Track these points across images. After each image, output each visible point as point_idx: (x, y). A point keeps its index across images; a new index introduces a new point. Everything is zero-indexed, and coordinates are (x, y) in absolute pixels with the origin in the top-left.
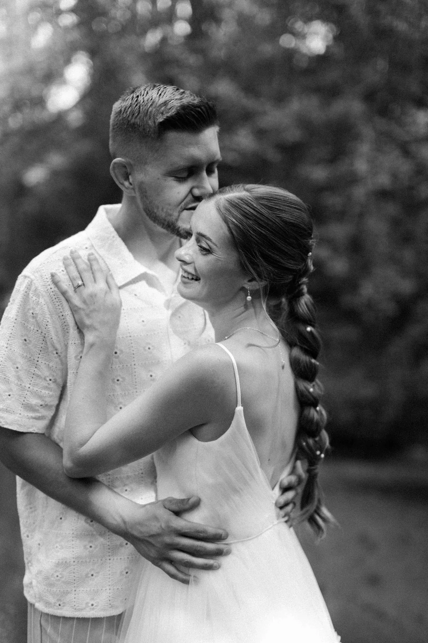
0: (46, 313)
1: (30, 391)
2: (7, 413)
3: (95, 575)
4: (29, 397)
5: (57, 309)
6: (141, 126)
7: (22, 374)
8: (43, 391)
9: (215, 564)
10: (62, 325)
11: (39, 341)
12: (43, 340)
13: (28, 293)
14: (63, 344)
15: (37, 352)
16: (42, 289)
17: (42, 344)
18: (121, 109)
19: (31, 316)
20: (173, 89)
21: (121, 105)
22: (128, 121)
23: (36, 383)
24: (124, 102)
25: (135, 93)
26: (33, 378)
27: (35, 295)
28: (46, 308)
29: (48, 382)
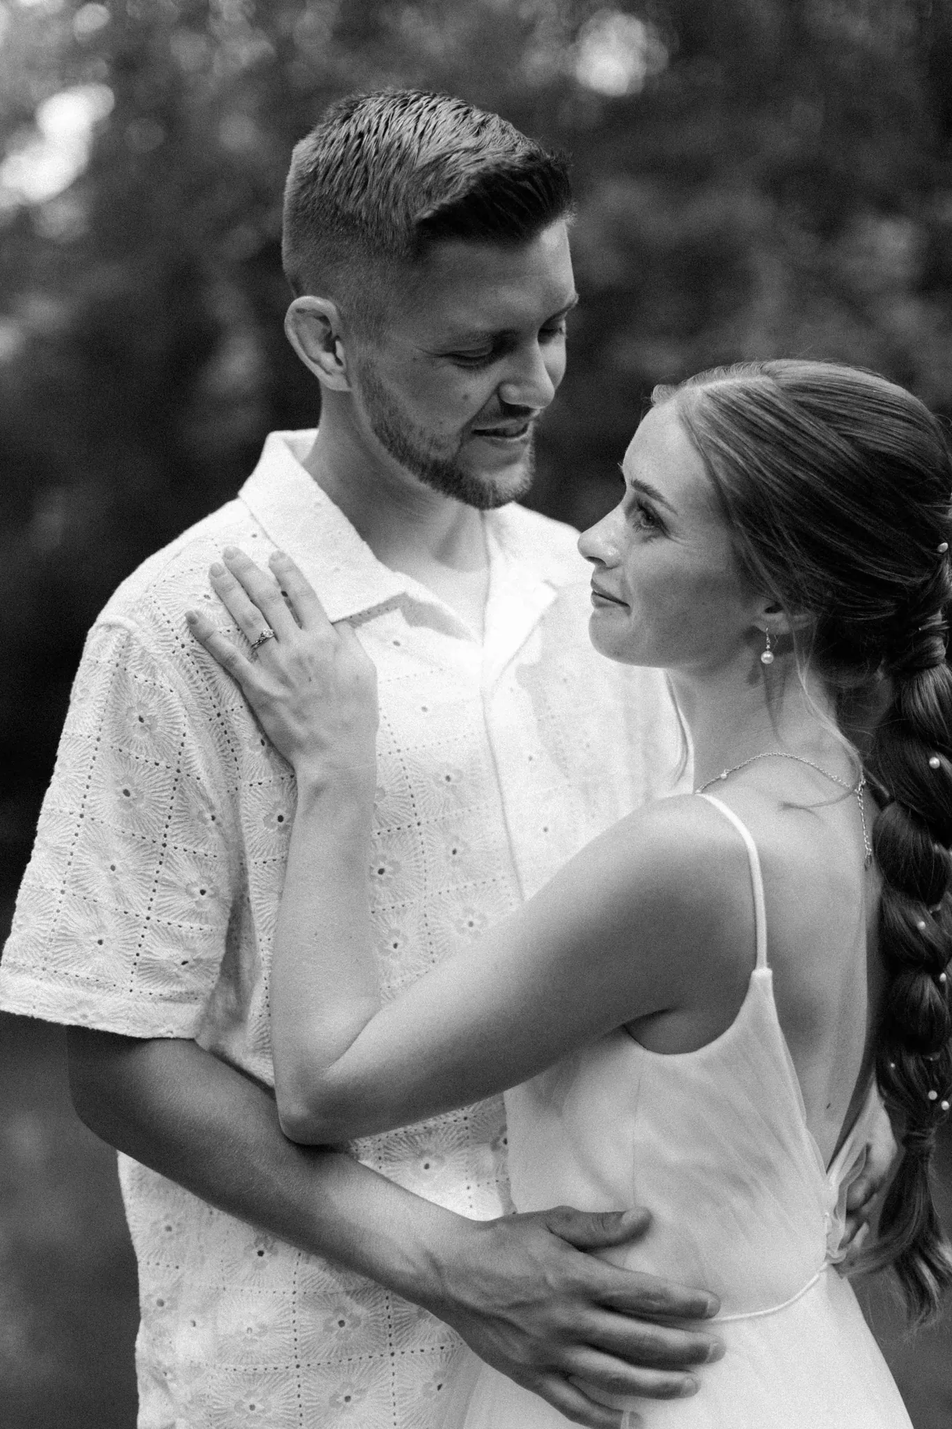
0: (178, 711)
1: (152, 928)
2: (99, 990)
4: (150, 944)
5: (202, 698)
7: (125, 881)
8: (186, 924)
9: (688, 1383)
10: (219, 740)
11: (164, 791)
12: (174, 789)
13: (122, 666)
14: (224, 795)
15: (162, 822)
16: (160, 652)
17: (172, 798)
18: (316, 168)
19: (137, 727)
20: (455, 113)
21: (317, 155)
22: (337, 208)
23: (167, 904)
24: (324, 146)
25: (354, 121)
26: (154, 891)
27: (141, 669)
28: (177, 700)
29: (197, 899)
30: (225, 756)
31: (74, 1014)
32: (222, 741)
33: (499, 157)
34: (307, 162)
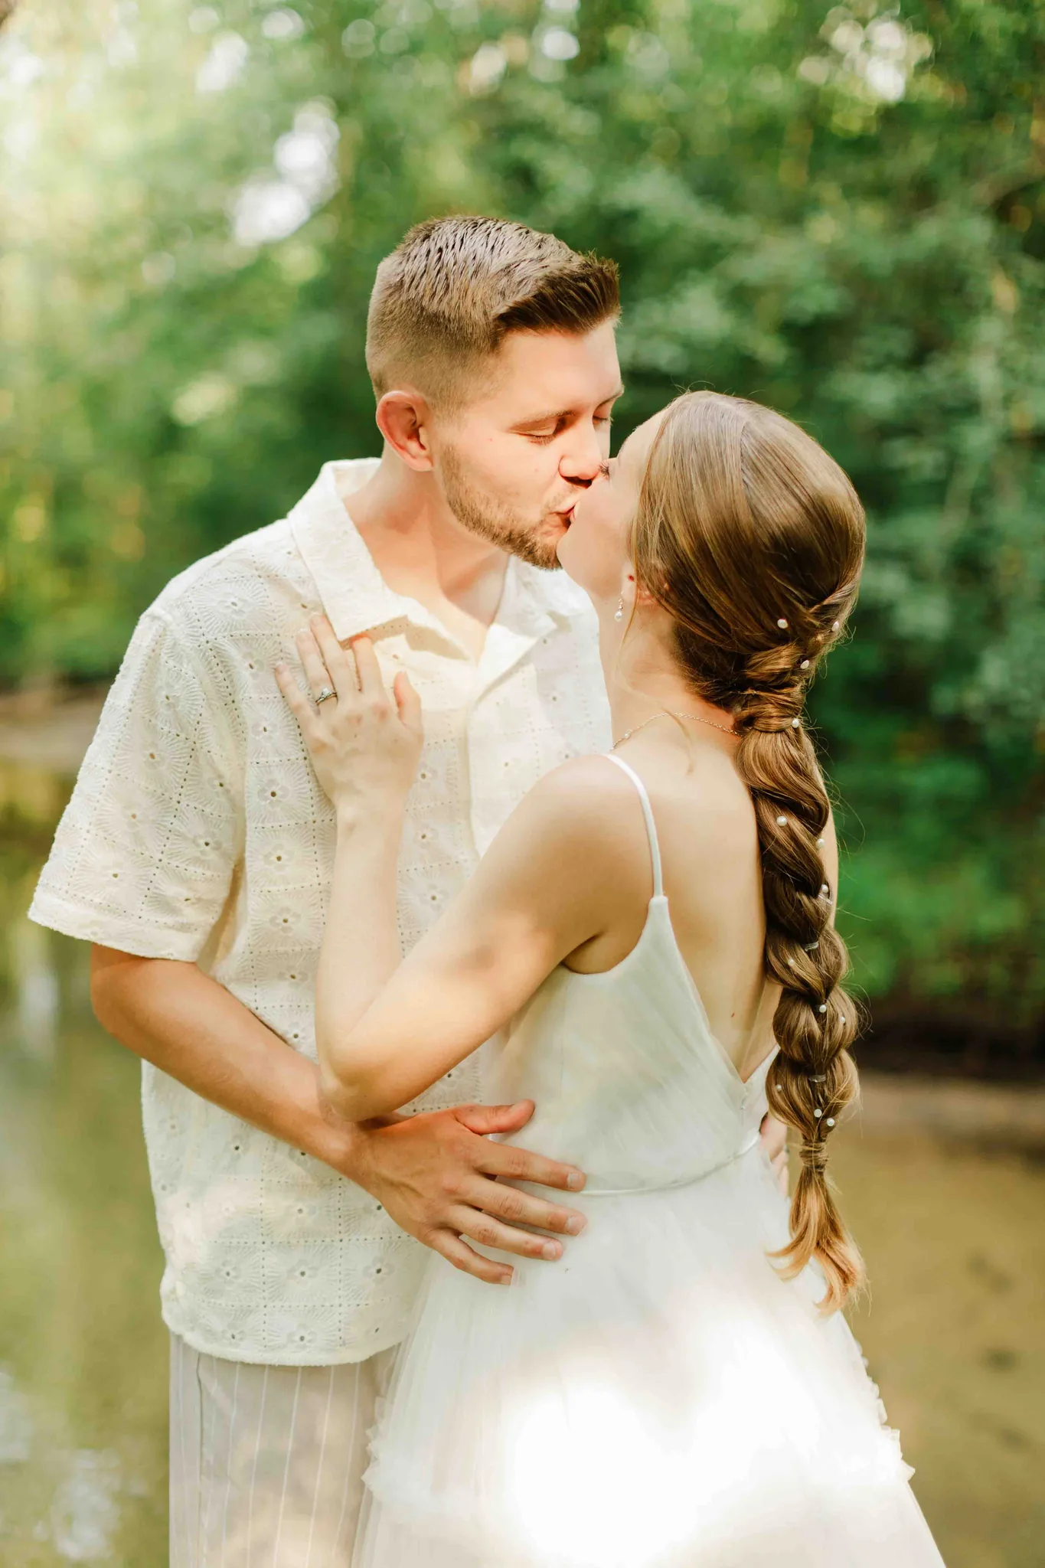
0: (198, 696)
1: (163, 868)
2: (111, 914)
3: (307, 1273)
4: (159, 882)
5: (220, 687)
6: (454, 320)
7: (143, 828)
8: (191, 869)
10: (233, 722)
11: (182, 757)
12: (191, 757)
13: (157, 652)
14: (234, 764)
15: (178, 783)
16: (188, 644)
17: (188, 764)
18: (402, 278)
19: (163, 703)
20: (520, 231)
21: (402, 269)
22: (423, 309)
23: (176, 851)
24: (408, 260)
25: (434, 239)
26: (168, 838)
27: (172, 656)
28: (197, 686)
29: (202, 849)
30: (237, 736)
31: (88, 931)
32: (235, 723)
33: (561, 265)
34: (394, 274)
